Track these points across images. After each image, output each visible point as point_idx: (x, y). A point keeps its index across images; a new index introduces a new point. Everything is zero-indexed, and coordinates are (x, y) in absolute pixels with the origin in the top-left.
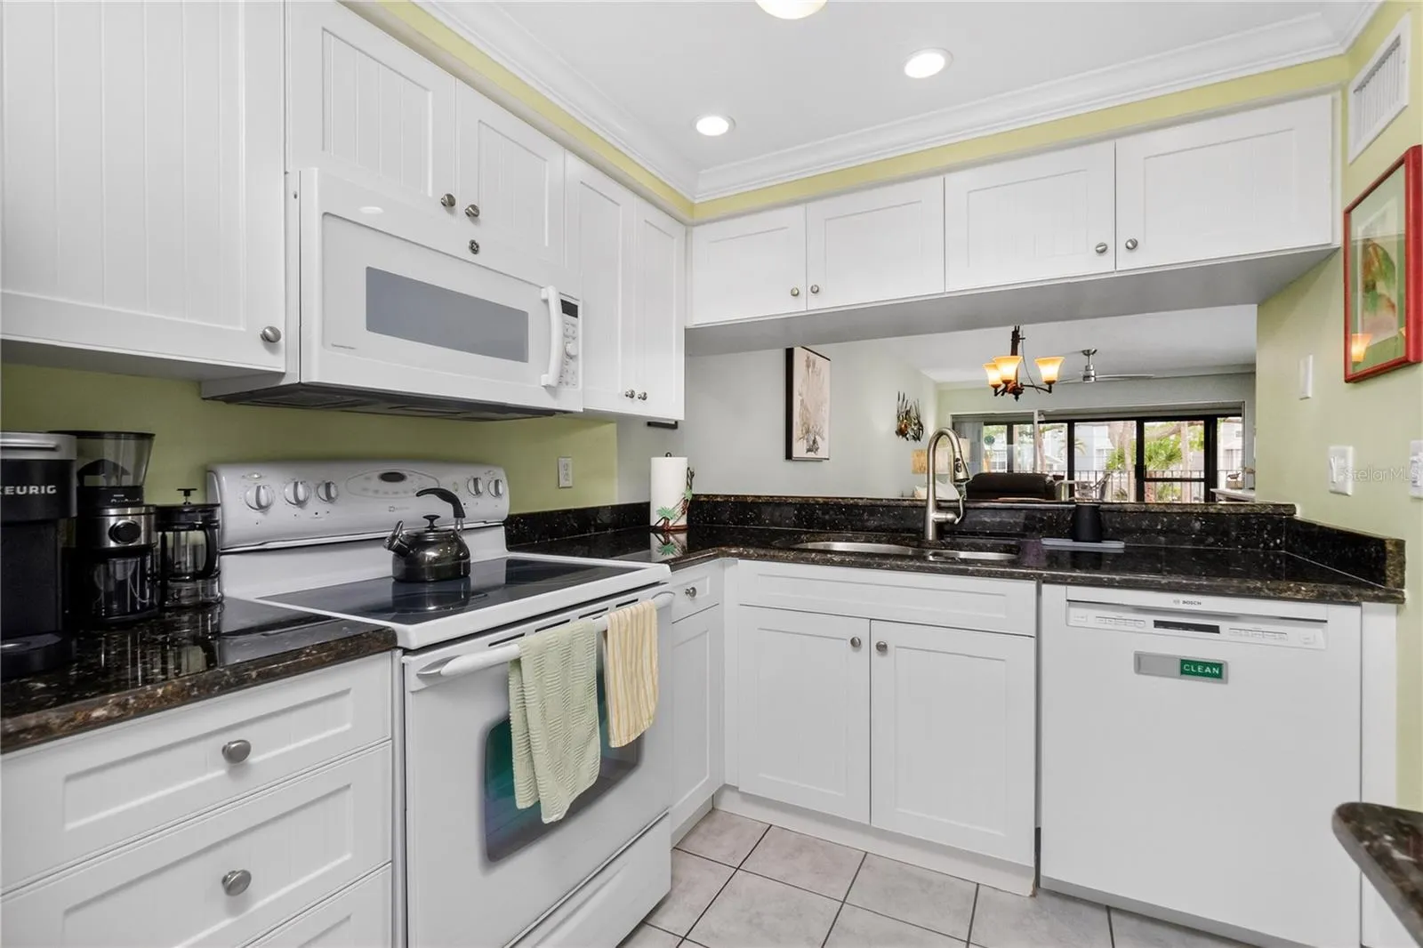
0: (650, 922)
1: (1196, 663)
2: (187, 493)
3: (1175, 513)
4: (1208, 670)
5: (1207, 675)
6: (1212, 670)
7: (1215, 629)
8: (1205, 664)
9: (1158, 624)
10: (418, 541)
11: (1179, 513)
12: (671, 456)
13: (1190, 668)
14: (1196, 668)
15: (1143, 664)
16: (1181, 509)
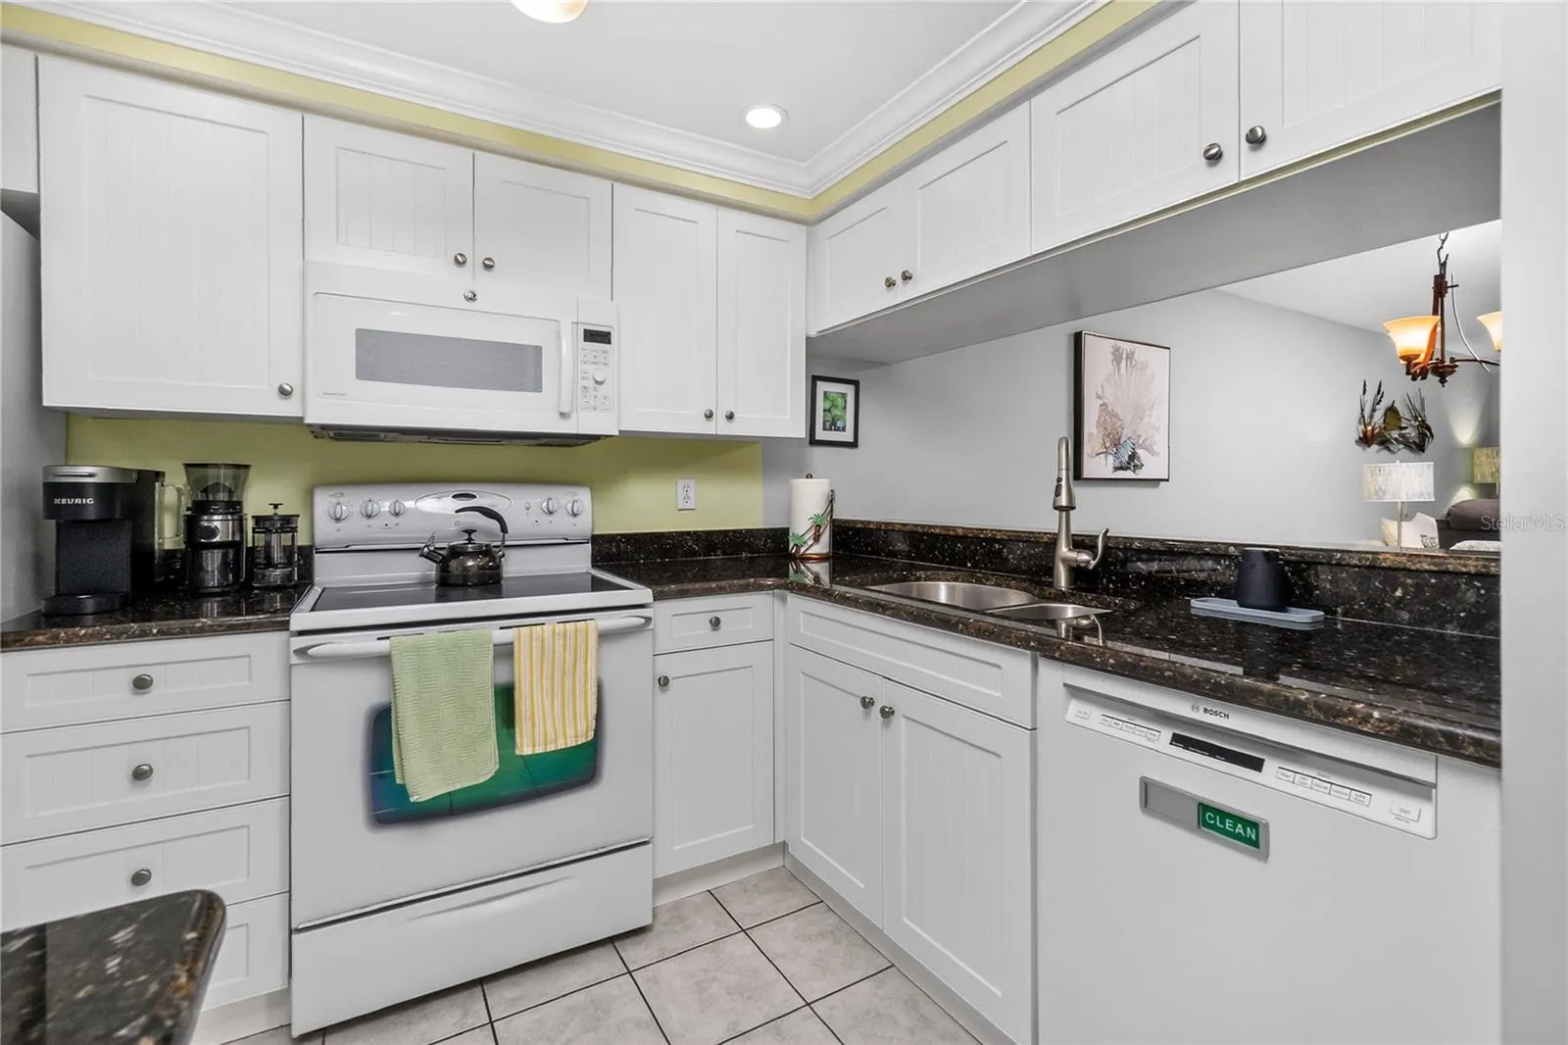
0: (617, 944)
1: (1223, 814)
2: (276, 506)
3: (1427, 571)
4: (1239, 829)
5: (1238, 837)
6: (1245, 831)
7: (1256, 765)
8: (1237, 819)
9: (1177, 740)
10: (455, 552)
11: (1434, 572)
12: (811, 477)
13: (1212, 819)
14: (1223, 822)
15: (1150, 795)
16: (1435, 564)
